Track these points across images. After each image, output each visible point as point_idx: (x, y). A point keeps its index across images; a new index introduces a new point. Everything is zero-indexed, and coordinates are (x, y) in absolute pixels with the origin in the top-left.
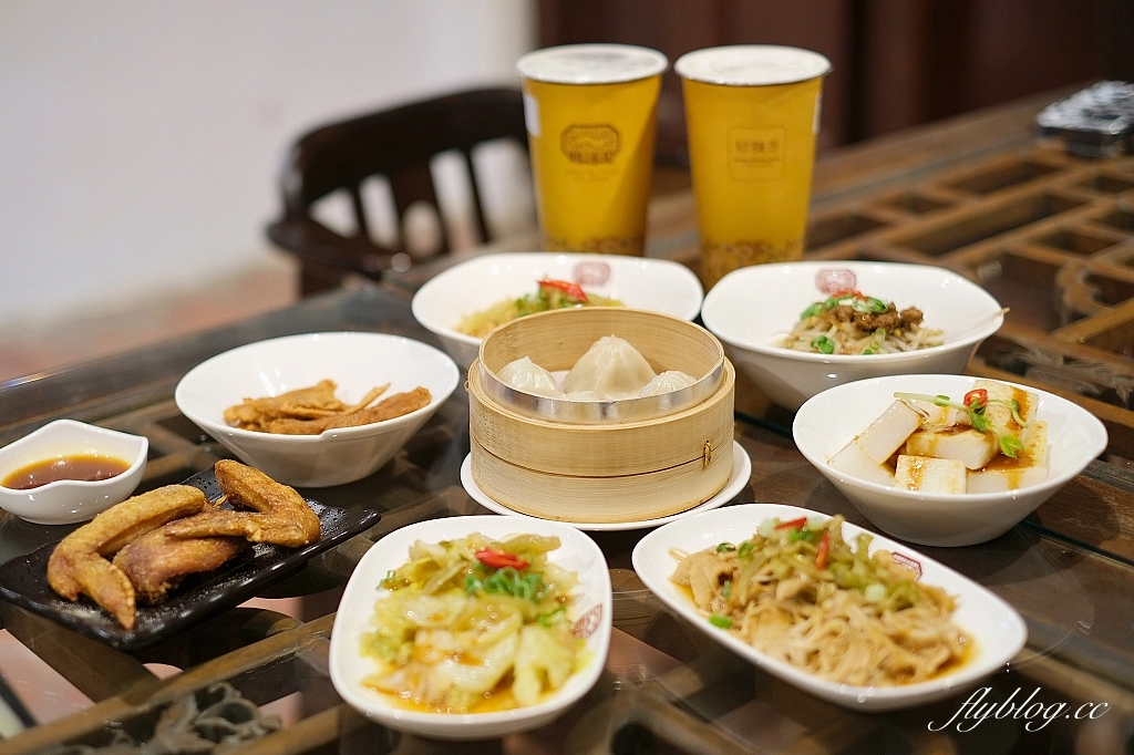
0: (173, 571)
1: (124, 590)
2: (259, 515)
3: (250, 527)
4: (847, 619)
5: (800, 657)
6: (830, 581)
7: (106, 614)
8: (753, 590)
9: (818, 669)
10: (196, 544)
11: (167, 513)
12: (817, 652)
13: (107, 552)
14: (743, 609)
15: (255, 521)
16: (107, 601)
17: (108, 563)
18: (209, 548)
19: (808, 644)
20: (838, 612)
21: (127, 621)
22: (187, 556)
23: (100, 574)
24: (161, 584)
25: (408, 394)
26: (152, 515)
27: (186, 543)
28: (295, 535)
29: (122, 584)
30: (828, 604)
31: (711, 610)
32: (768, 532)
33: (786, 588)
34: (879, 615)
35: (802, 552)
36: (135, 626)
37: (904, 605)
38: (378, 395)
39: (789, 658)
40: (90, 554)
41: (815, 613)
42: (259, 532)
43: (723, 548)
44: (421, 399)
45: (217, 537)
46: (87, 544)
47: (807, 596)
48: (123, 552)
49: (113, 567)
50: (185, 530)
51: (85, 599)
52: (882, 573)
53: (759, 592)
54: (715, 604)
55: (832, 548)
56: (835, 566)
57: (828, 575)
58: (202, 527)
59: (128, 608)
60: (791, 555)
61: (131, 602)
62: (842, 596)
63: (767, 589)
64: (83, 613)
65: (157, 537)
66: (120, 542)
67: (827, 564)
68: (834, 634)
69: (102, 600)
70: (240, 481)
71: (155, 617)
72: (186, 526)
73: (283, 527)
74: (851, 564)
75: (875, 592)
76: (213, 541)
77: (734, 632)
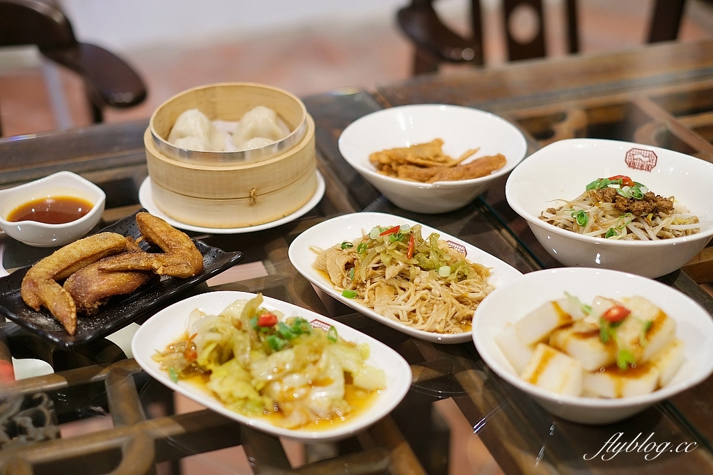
0: (103, 294)
1: (70, 307)
2: (163, 255)
3: (155, 265)
4: (430, 289)
5: (404, 316)
6: (416, 265)
7: (58, 322)
8: (370, 273)
9: (415, 322)
10: (119, 276)
11: (101, 252)
12: (414, 311)
13: (60, 279)
14: (363, 285)
15: (159, 260)
16: (58, 314)
17: (60, 287)
18: (127, 279)
19: (408, 307)
20: (423, 285)
21: (71, 329)
22: (113, 285)
23: (54, 294)
24: (94, 303)
25: (492, 158)
26: (91, 254)
27: (114, 275)
28: (186, 270)
29: (68, 302)
30: (417, 280)
31: (342, 287)
32: (376, 235)
33: (391, 271)
34: (448, 285)
35: (398, 248)
36: (76, 332)
37: (463, 277)
38: (471, 155)
39: (398, 316)
40: (49, 279)
41: (411, 287)
42: (161, 268)
43: (345, 245)
44: (499, 162)
45: (133, 271)
46: (47, 272)
47: (404, 275)
48: (71, 279)
49: (63, 290)
50: (112, 266)
51: (44, 310)
52: (447, 258)
53: (374, 274)
54: (344, 284)
55: (416, 245)
56: (419, 255)
57: (414, 261)
58: (123, 264)
59: (72, 320)
60: (392, 250)
61: (73, 316)
62: (425, 274)
63: (378, 272)
64: (43, 321)
65: (92, 271)
66: (68, 271)
67: (413, 255)
68: (423, 299)
69: (55, 313)
70: (151, 229)
71: (89, 325)
72: (113, 263)
73: (178, 264)
74: (428, 254)
75: (445, 271)
76: (131, 273)
77: (360, 301)
